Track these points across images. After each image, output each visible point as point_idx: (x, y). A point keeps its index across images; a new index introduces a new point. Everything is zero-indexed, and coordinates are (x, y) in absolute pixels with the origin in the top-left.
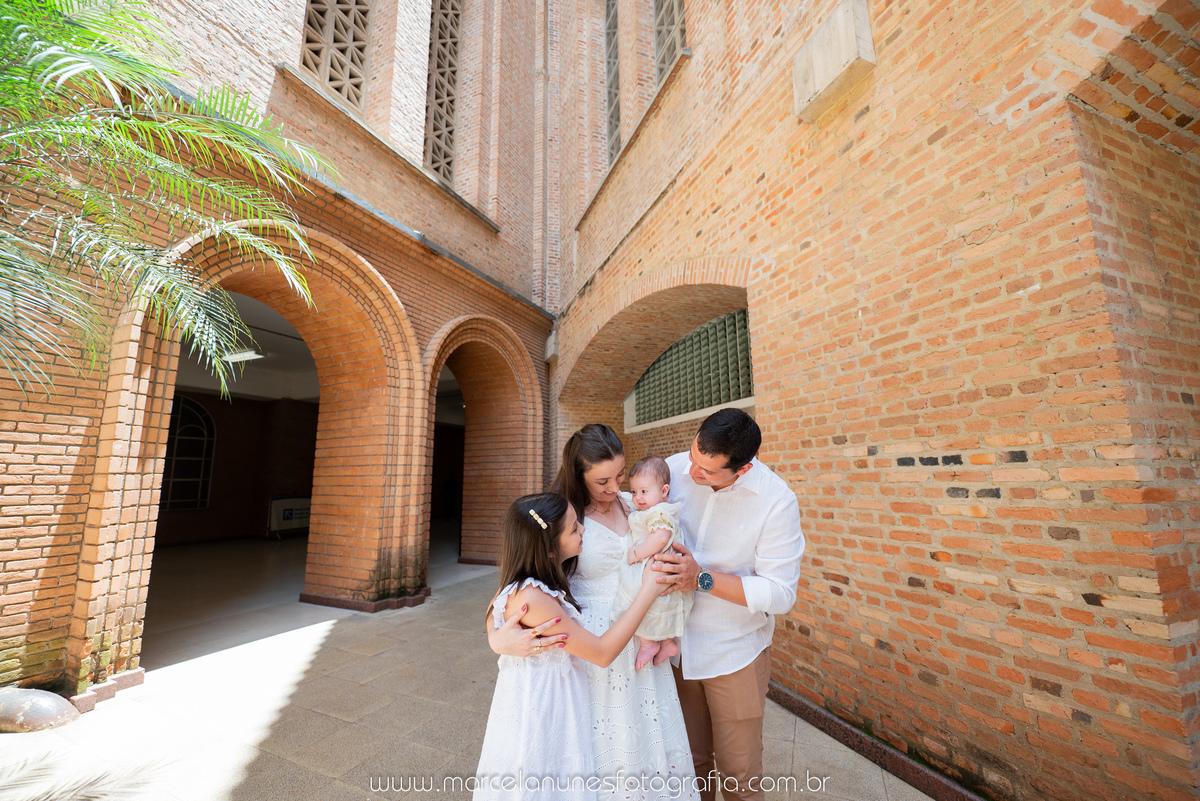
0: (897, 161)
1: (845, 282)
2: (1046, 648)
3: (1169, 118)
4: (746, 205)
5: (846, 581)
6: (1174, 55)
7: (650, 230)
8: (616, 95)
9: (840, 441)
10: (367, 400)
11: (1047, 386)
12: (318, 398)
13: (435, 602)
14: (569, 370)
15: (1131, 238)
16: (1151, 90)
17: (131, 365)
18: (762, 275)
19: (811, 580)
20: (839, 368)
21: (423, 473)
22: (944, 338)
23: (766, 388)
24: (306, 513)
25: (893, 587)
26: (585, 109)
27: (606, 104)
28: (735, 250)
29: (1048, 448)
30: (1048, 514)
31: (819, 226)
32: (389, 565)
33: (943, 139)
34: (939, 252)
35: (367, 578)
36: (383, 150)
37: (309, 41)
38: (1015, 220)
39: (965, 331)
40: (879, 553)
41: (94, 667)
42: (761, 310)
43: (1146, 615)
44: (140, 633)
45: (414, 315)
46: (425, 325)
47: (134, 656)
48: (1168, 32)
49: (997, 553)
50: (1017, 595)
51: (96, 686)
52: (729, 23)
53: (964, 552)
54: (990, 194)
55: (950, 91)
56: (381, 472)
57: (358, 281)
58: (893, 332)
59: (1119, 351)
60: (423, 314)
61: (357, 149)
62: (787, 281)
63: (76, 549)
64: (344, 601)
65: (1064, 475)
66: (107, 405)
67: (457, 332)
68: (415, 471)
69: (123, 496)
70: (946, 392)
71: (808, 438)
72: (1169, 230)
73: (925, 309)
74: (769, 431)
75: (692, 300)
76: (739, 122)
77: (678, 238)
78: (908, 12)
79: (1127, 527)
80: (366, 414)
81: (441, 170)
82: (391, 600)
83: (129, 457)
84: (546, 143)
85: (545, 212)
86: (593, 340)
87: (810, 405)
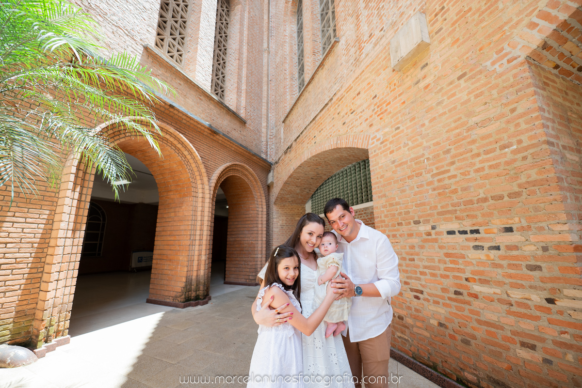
0: (442, 88)
1: (418, 146)
2: (527, 326)
3: (574, 68)
4: (367, 110)
5: (422, 292)
6: (577, 38)
7: (320, 122)
8: (302, 60)
9: (417, 223)
10: (182, 203)
11: (522, 195)
12: (158, 203)
13: (213, 303)
14: (279, 189)
15: (560, 124)
16: (566, 54)
17: (71, 185)
18: (376, 143)
19: (404, 293)
20: (415, 187)
21: (209, 239)
22: (469, 172)
23: (379, 197)
24: (151, 259)
25: (446, 295)
26: (287, 66)
27: (297, 64)
28: (362, 131)
29: (524, 225)
30: (525, 258)
31: (404, 119)
32: (191, 285)
33: (465, 78)
34: (465, 131)
35: (180, 291)
36: (192, 84)
37: (159, 34)
38: (502, 115)
39: (479, 169)
40: (439, 278)
41: (46, 335)
42: (376, 160)
43: (579, 309)
44: (69, 318)
45: (206, 162)
46: (211, 167)
47: (66, 329)
48: (574, 27)
49: (500, 278)
50: (511, 299)
51: (47, 344)
52: (358, 26)
53: (483, 278)
54: (489, 103)
55: (467, 55)
56: (188, 238)
57: (179, 146)
58: (443, 169)
59: (558, 177)
60: (209, 162)
61: (180, 84)
62: (388, 146)
63: (40, 275)
64: (169, 302)
65: (533, 238)
66: (58, 205)
67: (226, 171)
68: (205, 238)
69: (64, 249)
70: (470, 198)
71: (400, 221)
72: (577, 120)
73: (459, 158)
74: (381, 218)
75: (340, 156)
76: (363, 71)
77: (334, 126)
78: (445, 20)
79: (567, 264)
80: (181, 210)
81: (219, 94)
82: (192, 302)
83: (68, 230)
84: (269, 82)
85: (268, 114)
86: (292, 175)
87: (402, 205)
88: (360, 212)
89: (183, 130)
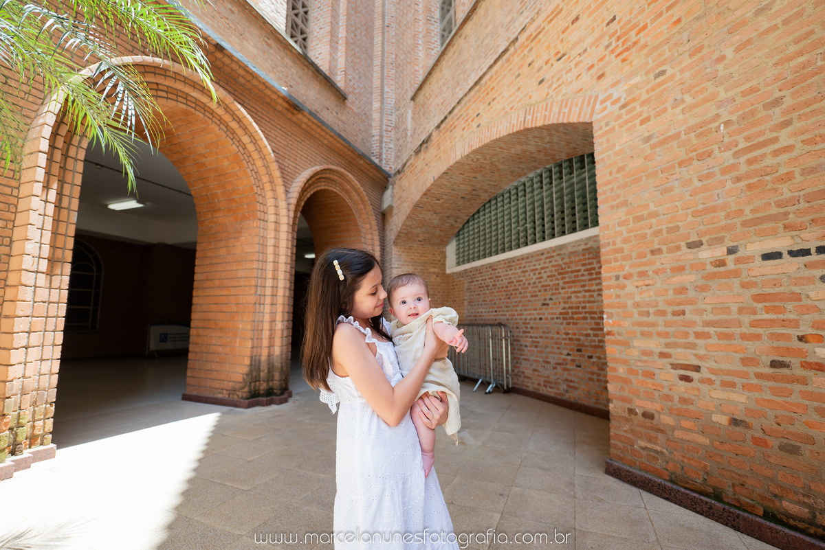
1: (706, 101)
4: (594, 48)
5: (697, 369)
7: (489, 86)
9: (695, 245)
10: (240, 231)
13: (297, 402)
14: (404, 217)
17: (40, 174)
18: (610, 108)
19: (657, 371)
20: (695, 180)
23: (612, 208)
25: (752, 370)
28: (581, 90)
31: (676, 54)
32: (259, 370)
35: (240, 379)
36: (254, 15)
40: (737, 342)
41: (11, 440)
42: (608, 140)
44: (52, 415)
45: (281, 161)
46: (289, 170)
47: (47, 433)
51: (14, 458)
56: (253, 291)
57: (234, 125)
58: (761, 139)
60: (286, 160)
61: (232, 12)
62: (638, 109)
64: (221, 399)
66: (18, 210)
67: (314, 179)
68: (281, 292)
69: (35, 292)
71: (658, 247)
73: (802, 112)
74: (614, 243)
77: (519, 89)
80: (239, 243)
81: (299, 42)
82: (261, 399)
83: (39, 258)
84: (385, 28)
85: (382, 87)
86: (429, 190)
87: (662, 217)
88: (548, 253)
89: (239, 96)
